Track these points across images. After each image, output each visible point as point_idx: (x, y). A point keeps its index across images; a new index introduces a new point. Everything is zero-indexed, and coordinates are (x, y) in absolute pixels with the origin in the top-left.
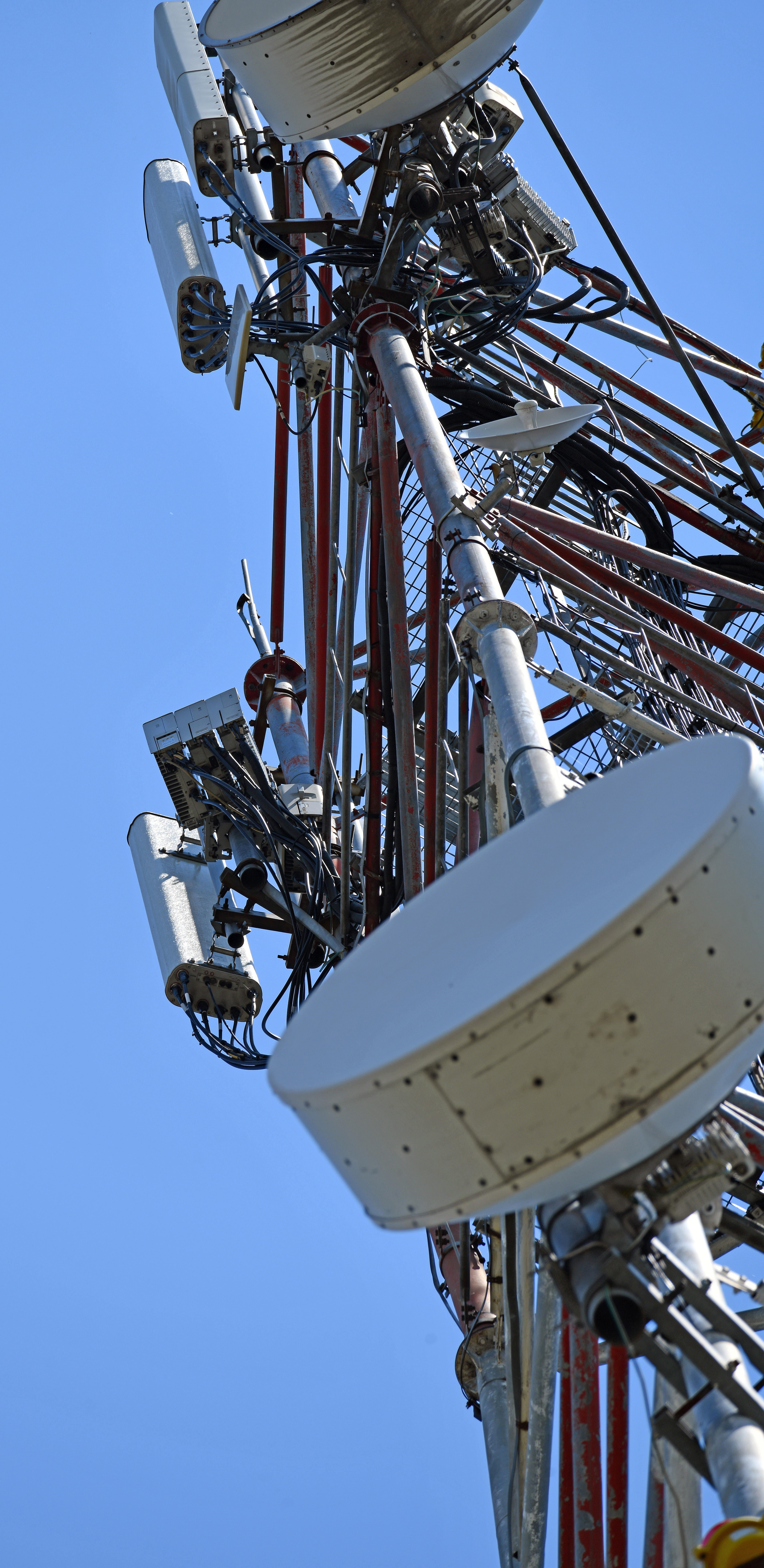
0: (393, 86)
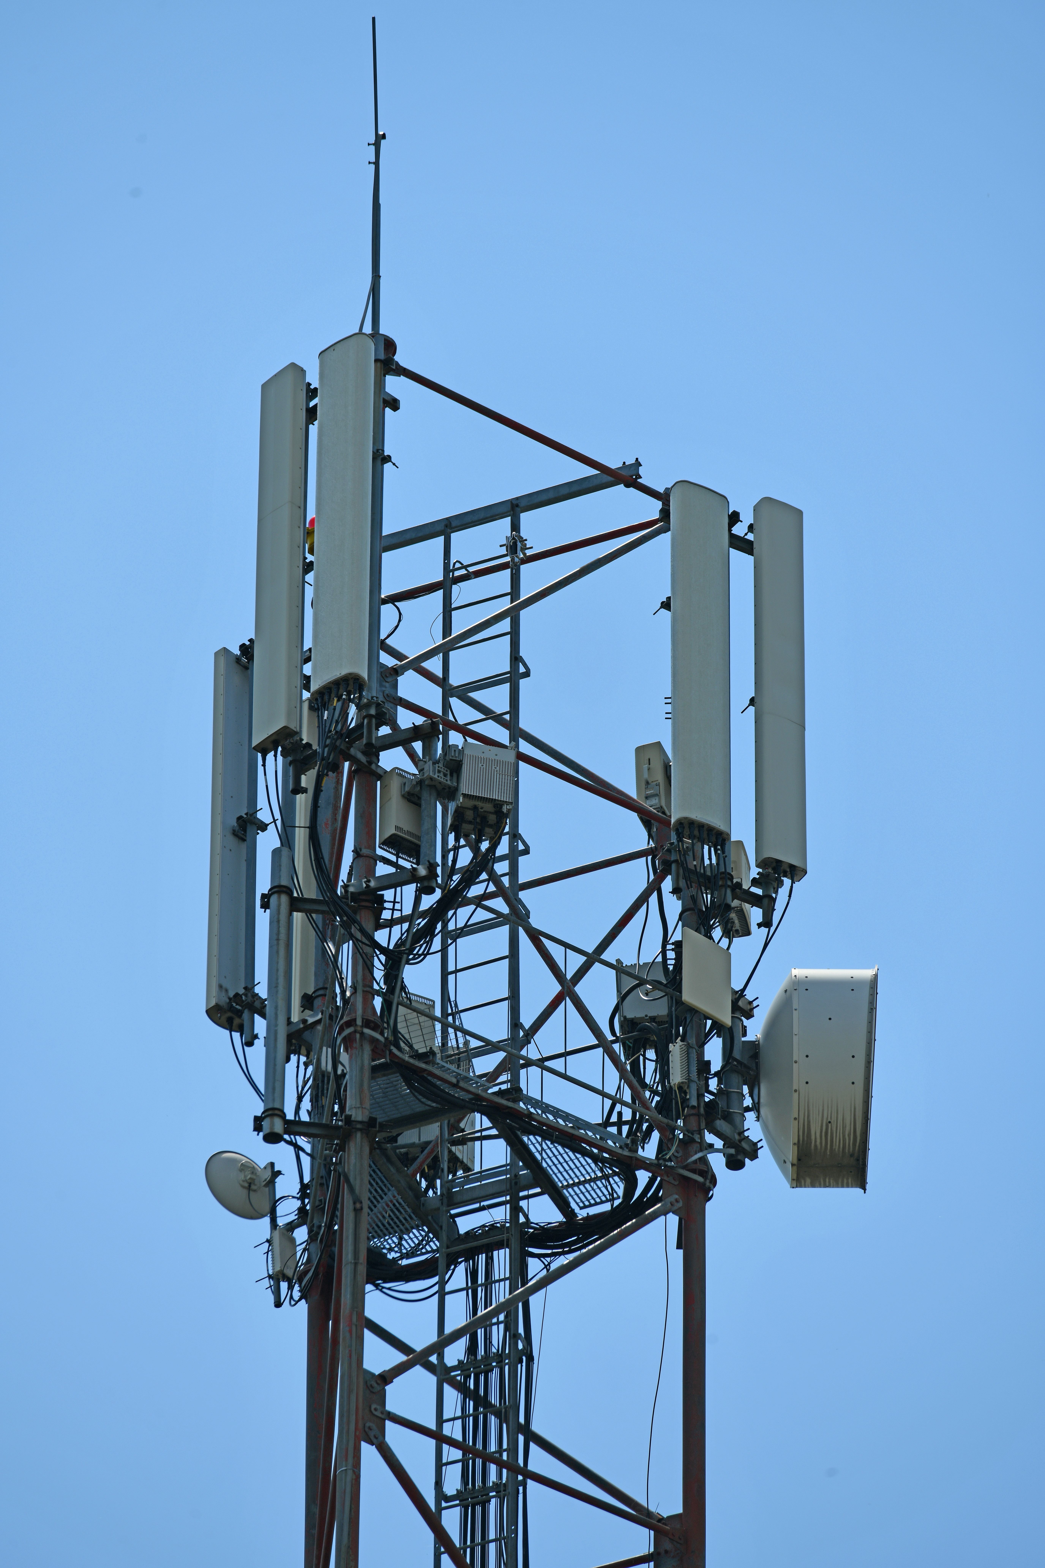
0: (798, 1144)
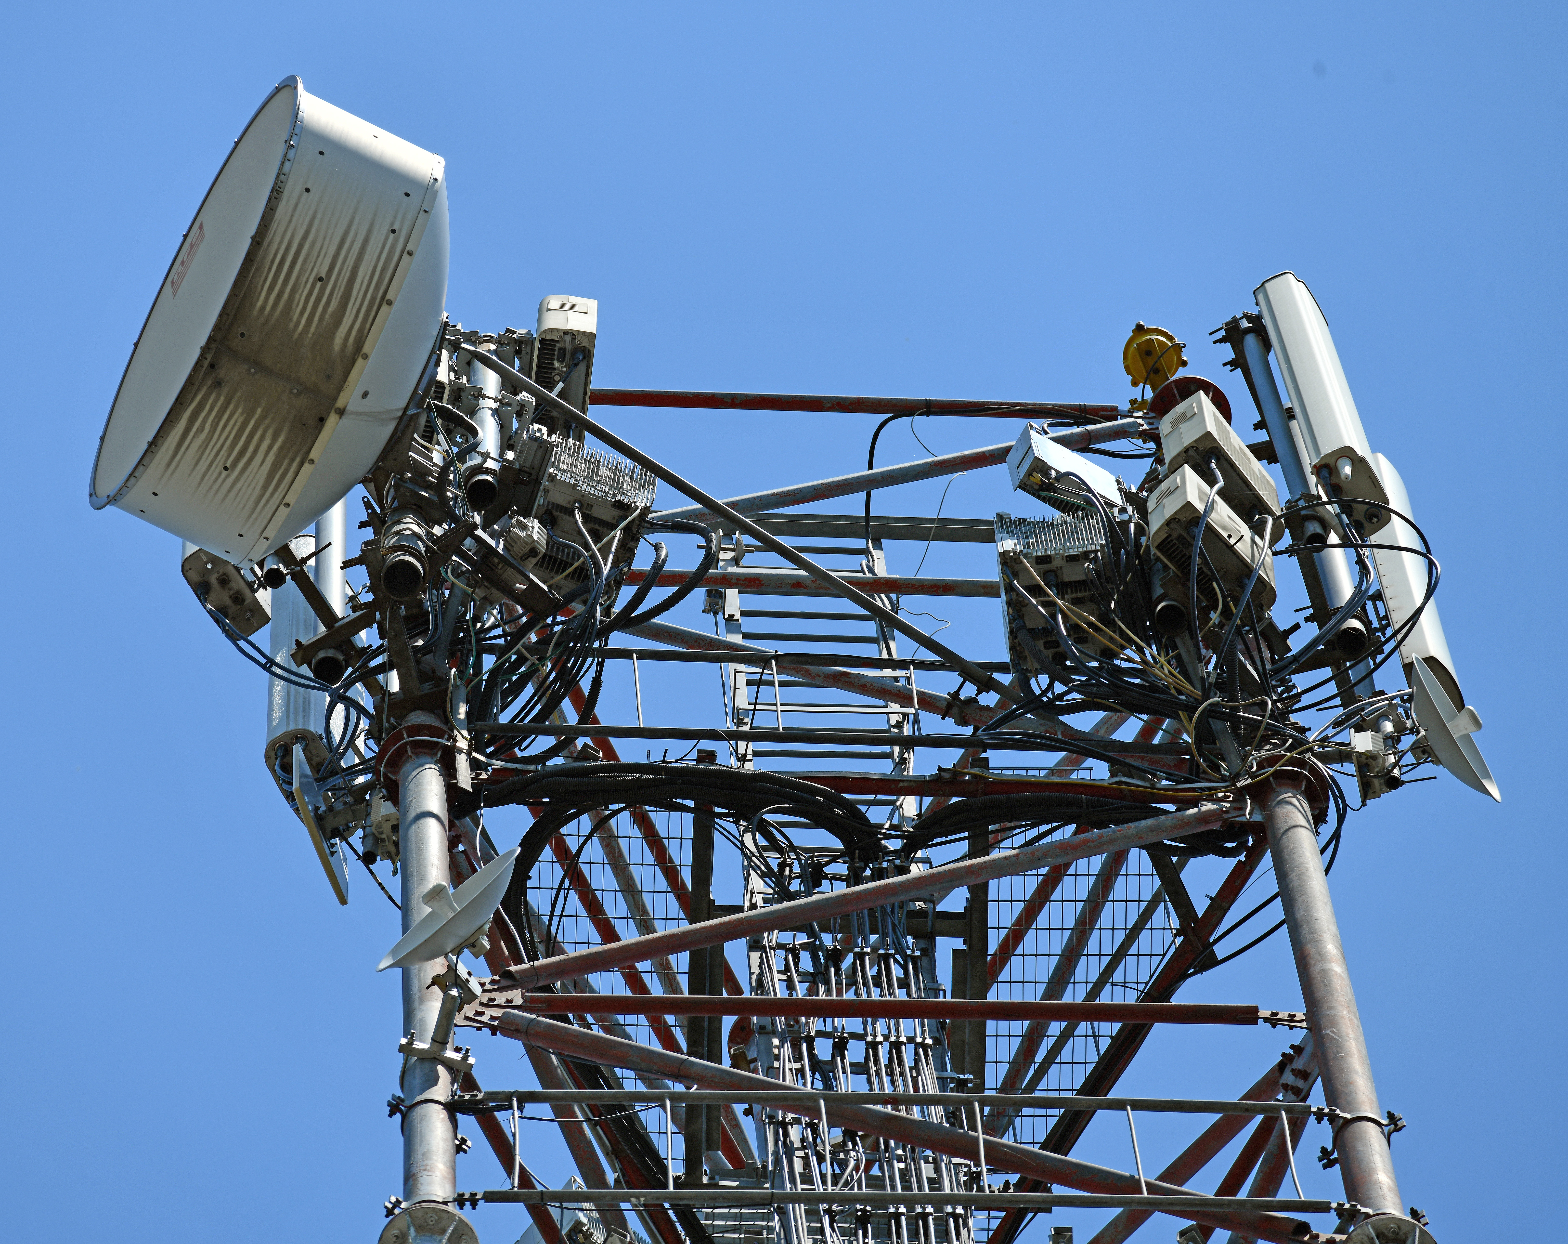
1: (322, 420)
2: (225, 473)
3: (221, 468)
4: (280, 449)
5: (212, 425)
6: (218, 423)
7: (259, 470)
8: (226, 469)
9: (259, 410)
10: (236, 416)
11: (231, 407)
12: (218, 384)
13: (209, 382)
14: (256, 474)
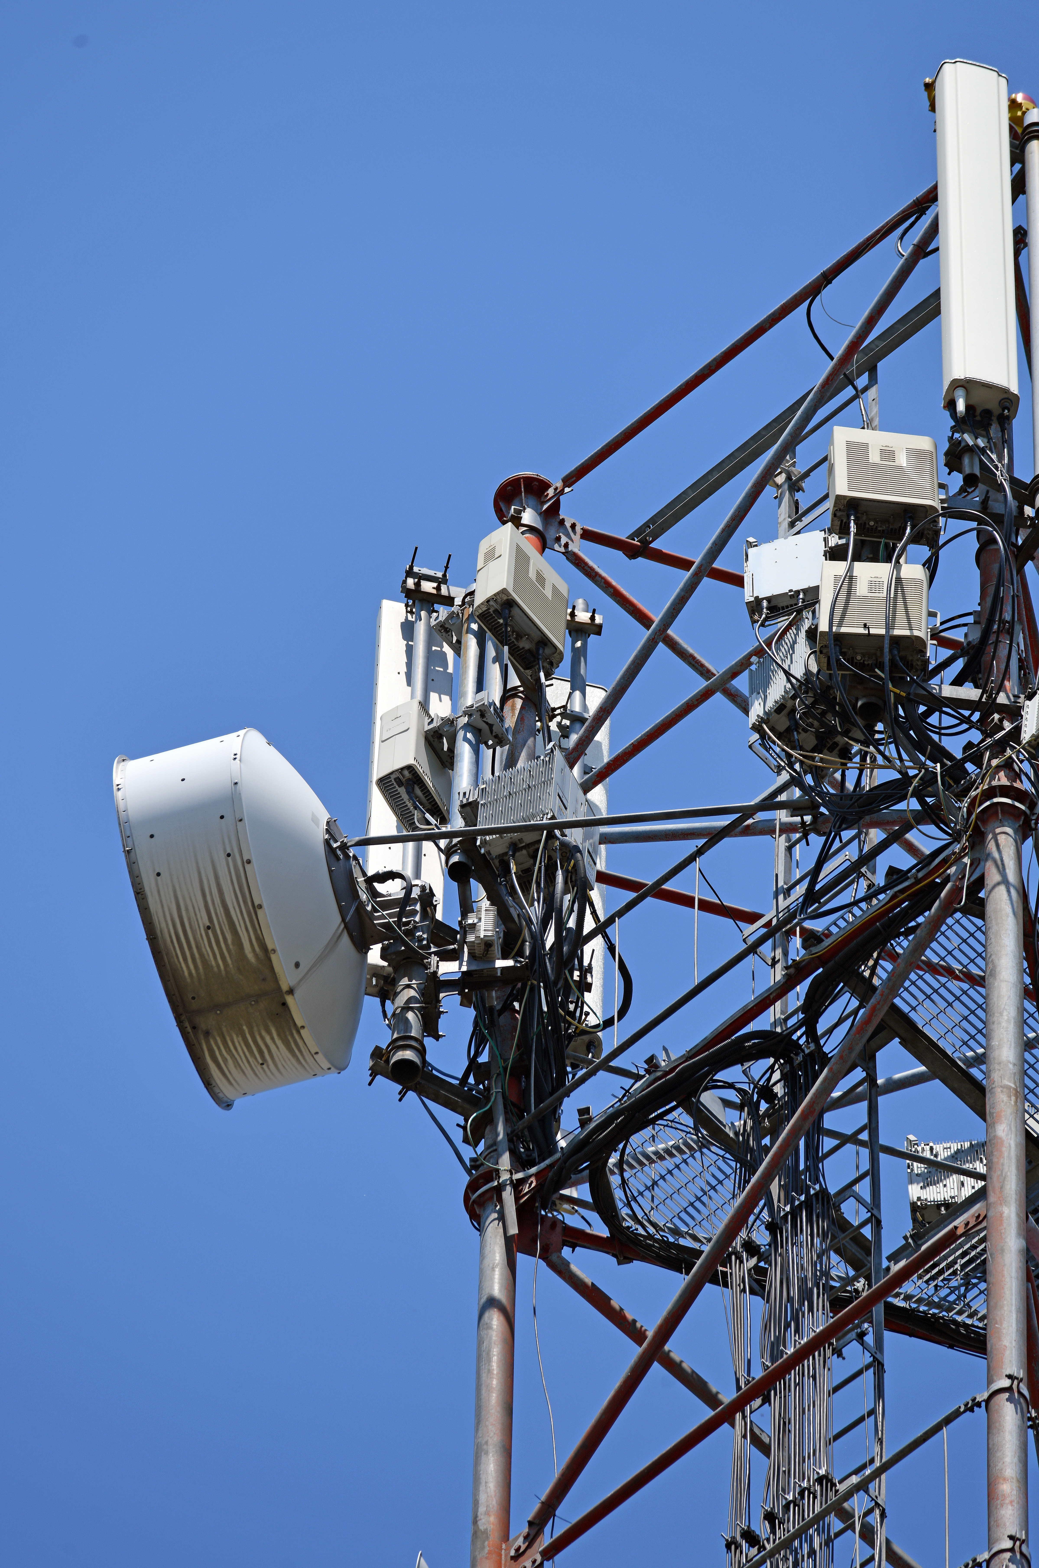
1: (284, 1004)
2: (265, 1066)
3: (259, 1067)
4: (279, 1035)
5: (228, 1054)
6: (230, 1050)
7: (280, 1051)
8: (262, 1064)
9: (245, 1027)
10: (236, 1040)
11: (228, 1039)
12: (207, 1034)
13: (201, 1037)
14: (281, 1054)
